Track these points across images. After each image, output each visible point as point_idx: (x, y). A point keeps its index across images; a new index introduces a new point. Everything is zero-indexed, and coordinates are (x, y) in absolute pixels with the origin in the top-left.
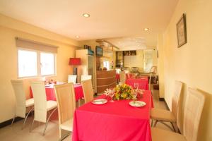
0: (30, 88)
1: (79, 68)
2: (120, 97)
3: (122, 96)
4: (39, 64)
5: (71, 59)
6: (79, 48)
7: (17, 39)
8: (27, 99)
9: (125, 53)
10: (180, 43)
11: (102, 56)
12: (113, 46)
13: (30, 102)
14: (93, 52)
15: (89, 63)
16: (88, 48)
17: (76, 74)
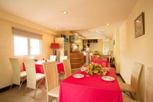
0: (23, 64)
1: (58, 50)
2: (93, 73)
3: (95, 72)
4: (29, 47)
5: (52, 44)
6: (57, 36)
7: (13, 28)
8: (21, 71)
9: (89, 41)
10: (137, 35)
11: (74, 42)
12: (81, 36)
13: (23, 74)
14: (67, 40)
15: (65, 47)
16: (64, 36)
17: (56, 55)
